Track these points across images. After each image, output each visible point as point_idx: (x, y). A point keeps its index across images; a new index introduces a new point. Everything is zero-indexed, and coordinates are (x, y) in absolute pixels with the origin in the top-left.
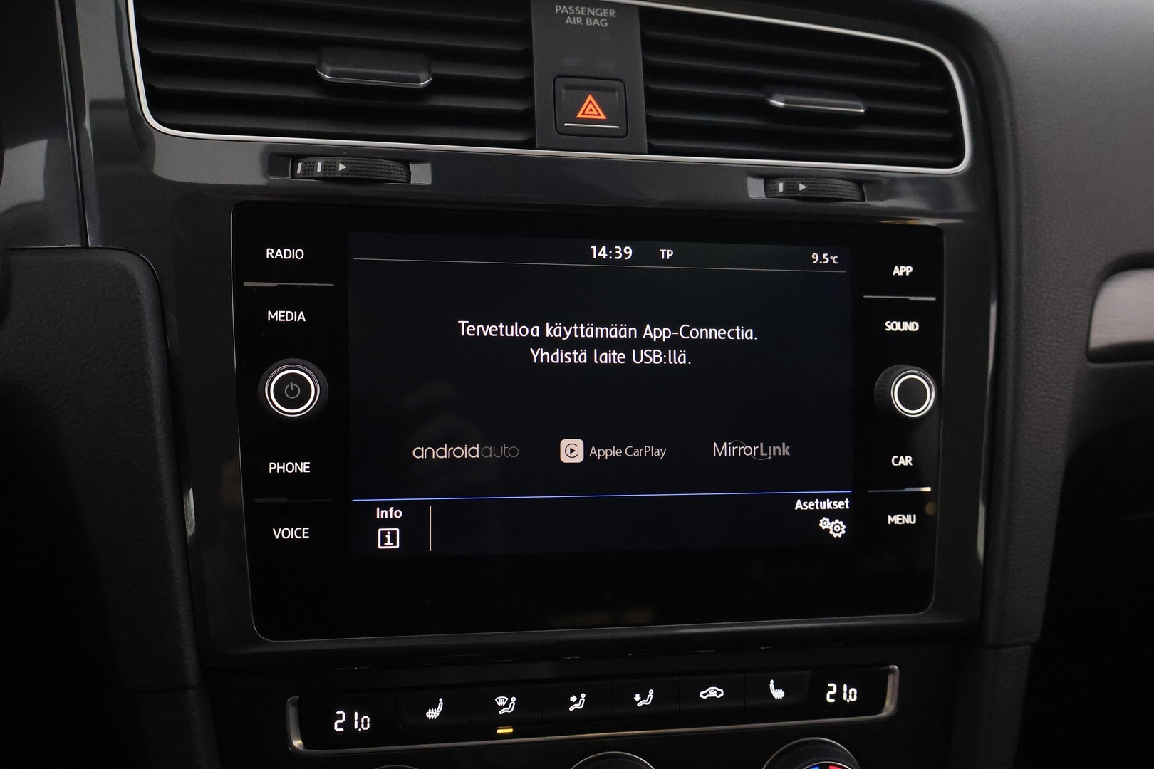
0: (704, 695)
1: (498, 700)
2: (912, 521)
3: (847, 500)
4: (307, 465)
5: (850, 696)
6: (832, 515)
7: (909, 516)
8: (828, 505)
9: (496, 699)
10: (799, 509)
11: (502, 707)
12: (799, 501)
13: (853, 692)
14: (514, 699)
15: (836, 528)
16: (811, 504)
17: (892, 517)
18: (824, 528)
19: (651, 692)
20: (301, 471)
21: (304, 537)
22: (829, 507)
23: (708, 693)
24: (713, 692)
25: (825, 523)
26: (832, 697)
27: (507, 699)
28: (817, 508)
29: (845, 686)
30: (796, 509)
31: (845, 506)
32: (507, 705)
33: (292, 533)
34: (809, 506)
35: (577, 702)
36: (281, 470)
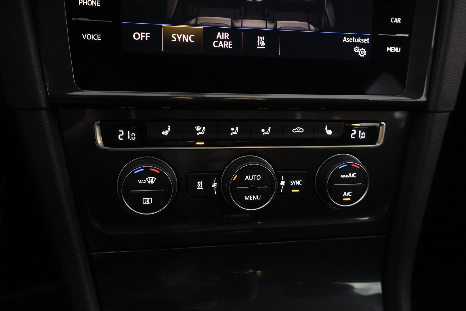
0: (295, 131)
1: (197, 128)
2: (399, 51)
3: (368, 38)
4: (98, 2)
5: (362, 136)
6: (360, 45)
7: (397, 48)
8: (359, 40)
9: (196, 128)
10: (345, 41)
11: (198, 132)
12: (345, 38)
13: (363, 134)
14: (204, 128)
15: (362, 52)
16: (351, 39)
17: (389, 48)
18: (356, 52)
19: (270, 128)
20: (96, 5)
21: (98, 39)
22: (359, 41)
23: (296, 130)
24: (299, 130)
25: (357, 49)
26: (353, 136)
27: (201, 128)
28: (354, 42)
29: (360, 131)
30: (343, 41)
31: (367, 41)
32: (201, 131)
33: (92, 37)
34: (350, 40)
35: (234, 131)
36: (85, 4)
